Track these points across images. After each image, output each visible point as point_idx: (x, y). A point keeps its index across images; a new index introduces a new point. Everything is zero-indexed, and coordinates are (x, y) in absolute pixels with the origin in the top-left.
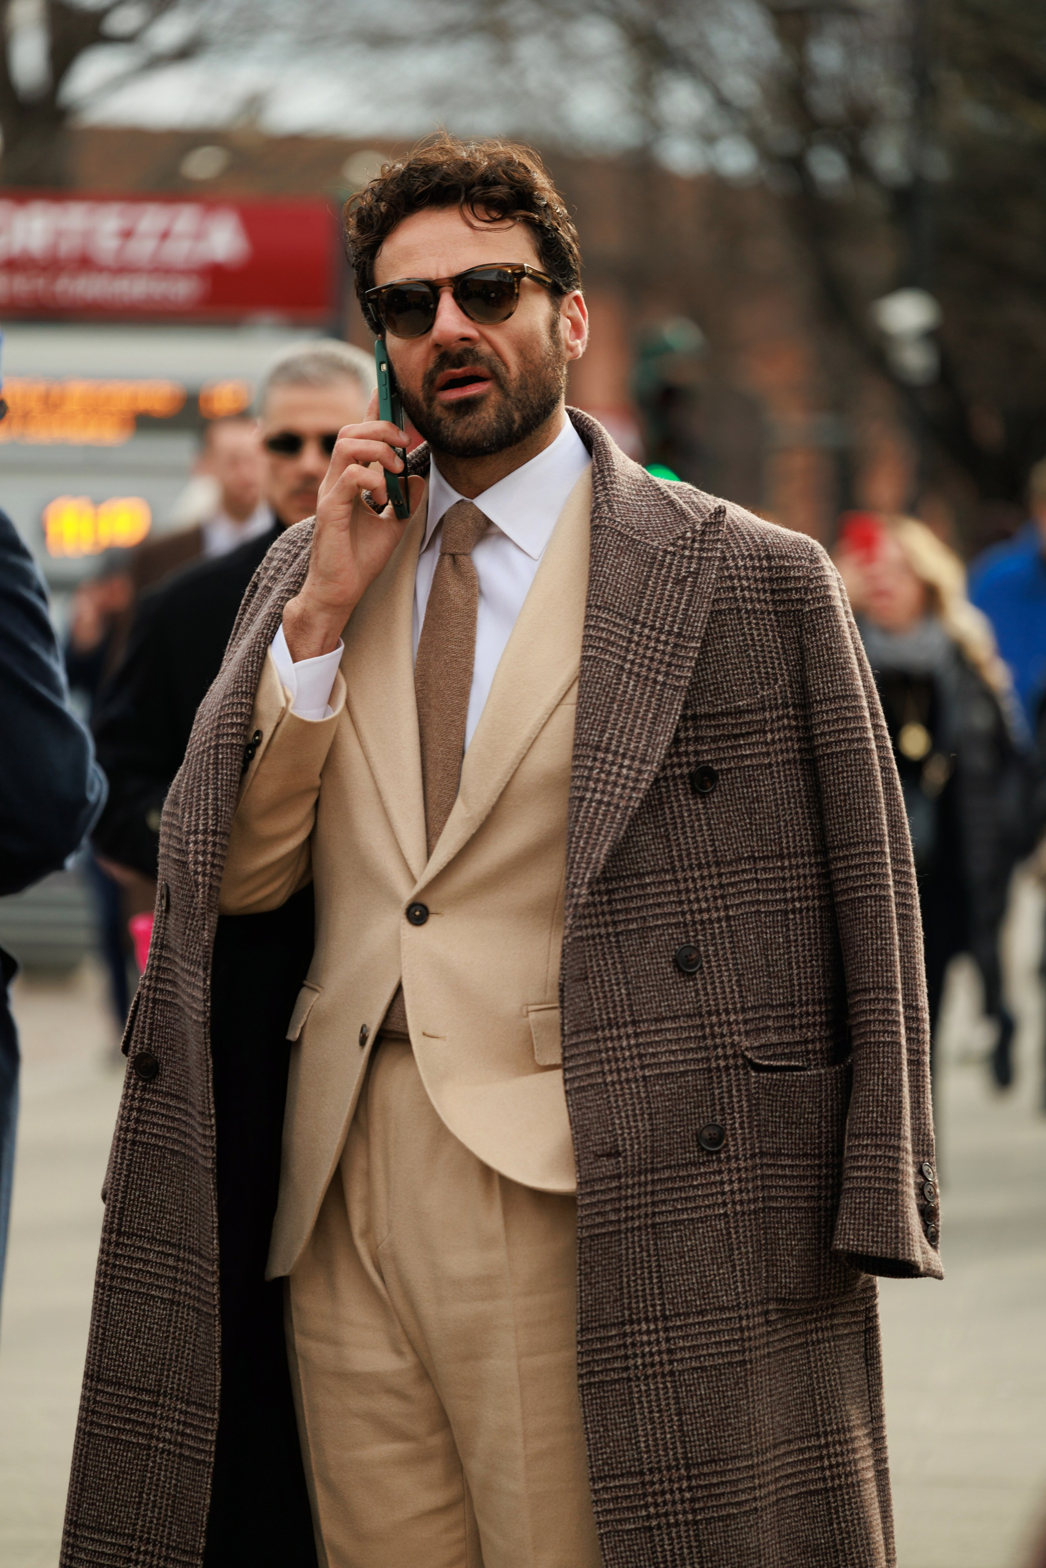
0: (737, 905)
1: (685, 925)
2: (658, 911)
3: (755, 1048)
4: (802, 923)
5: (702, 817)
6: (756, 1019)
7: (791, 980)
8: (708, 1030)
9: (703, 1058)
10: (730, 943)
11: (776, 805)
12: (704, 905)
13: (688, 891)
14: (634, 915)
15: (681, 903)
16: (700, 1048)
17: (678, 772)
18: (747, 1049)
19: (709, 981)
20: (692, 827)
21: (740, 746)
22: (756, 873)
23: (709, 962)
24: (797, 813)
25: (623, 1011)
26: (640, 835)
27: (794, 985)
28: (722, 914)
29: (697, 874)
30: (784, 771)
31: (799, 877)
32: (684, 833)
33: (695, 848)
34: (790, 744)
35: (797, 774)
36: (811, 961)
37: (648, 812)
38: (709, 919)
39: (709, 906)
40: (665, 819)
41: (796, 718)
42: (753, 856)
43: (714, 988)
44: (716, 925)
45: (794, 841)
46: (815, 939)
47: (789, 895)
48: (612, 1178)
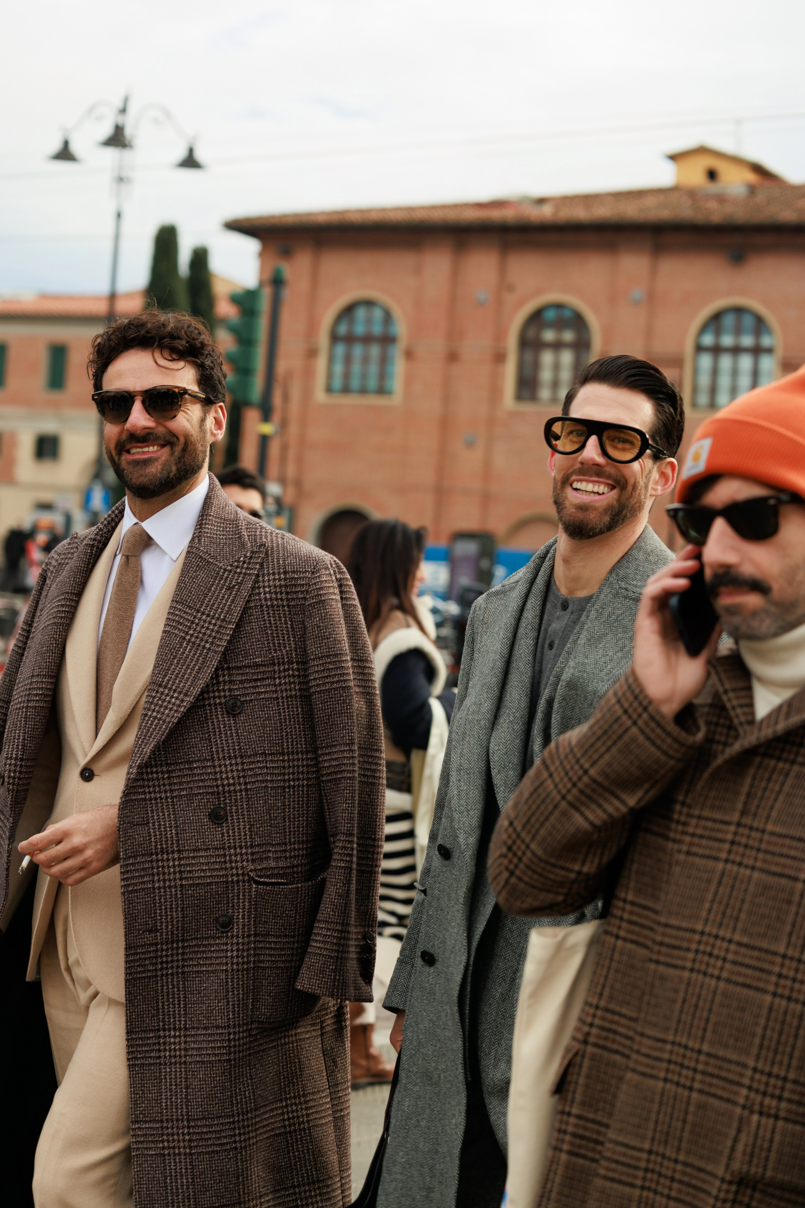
0: (253, 782)
1: (218, 793)
2: (201, 784)
3: (258, 869)
4: (294, 795)
5: (233, 728)
6: (260, 852)
7: (285, 829)
8: (228, 858)
9: (223, 875)
10: (247, 805)
11: (281, 722)
12: (231, 781)
13: (221, 772)
14: (184, 786)
15: (216, 780)
16: (222, 869)
17: (218, 701)
18: (251, 871)
19: (231, 828)
20: (226, 734)
21: (258, 686)
22: (266, 763)
23: (232, 816)
24: (295, 728)
25: (172, 844)
26: (192, 738)
27: (286, 832)
28: (243, 787)
29: (228, 762)
30: (288, 702)
31: (294, 767)
32: (221, 737)
33: (227, 747)
34: (293, 686)
35: (297, 704)
36: (298, 818)
37: (198, 725)
38: (234, 790)
39: (234, 782)
40: (209, 729)
41: (298, 670)
42: (265, 753)
43: (234, 833)
44: (239, 794)
45: (292, 745)
46: (303, 804)
47: (287, 777)
48: (151, 945)
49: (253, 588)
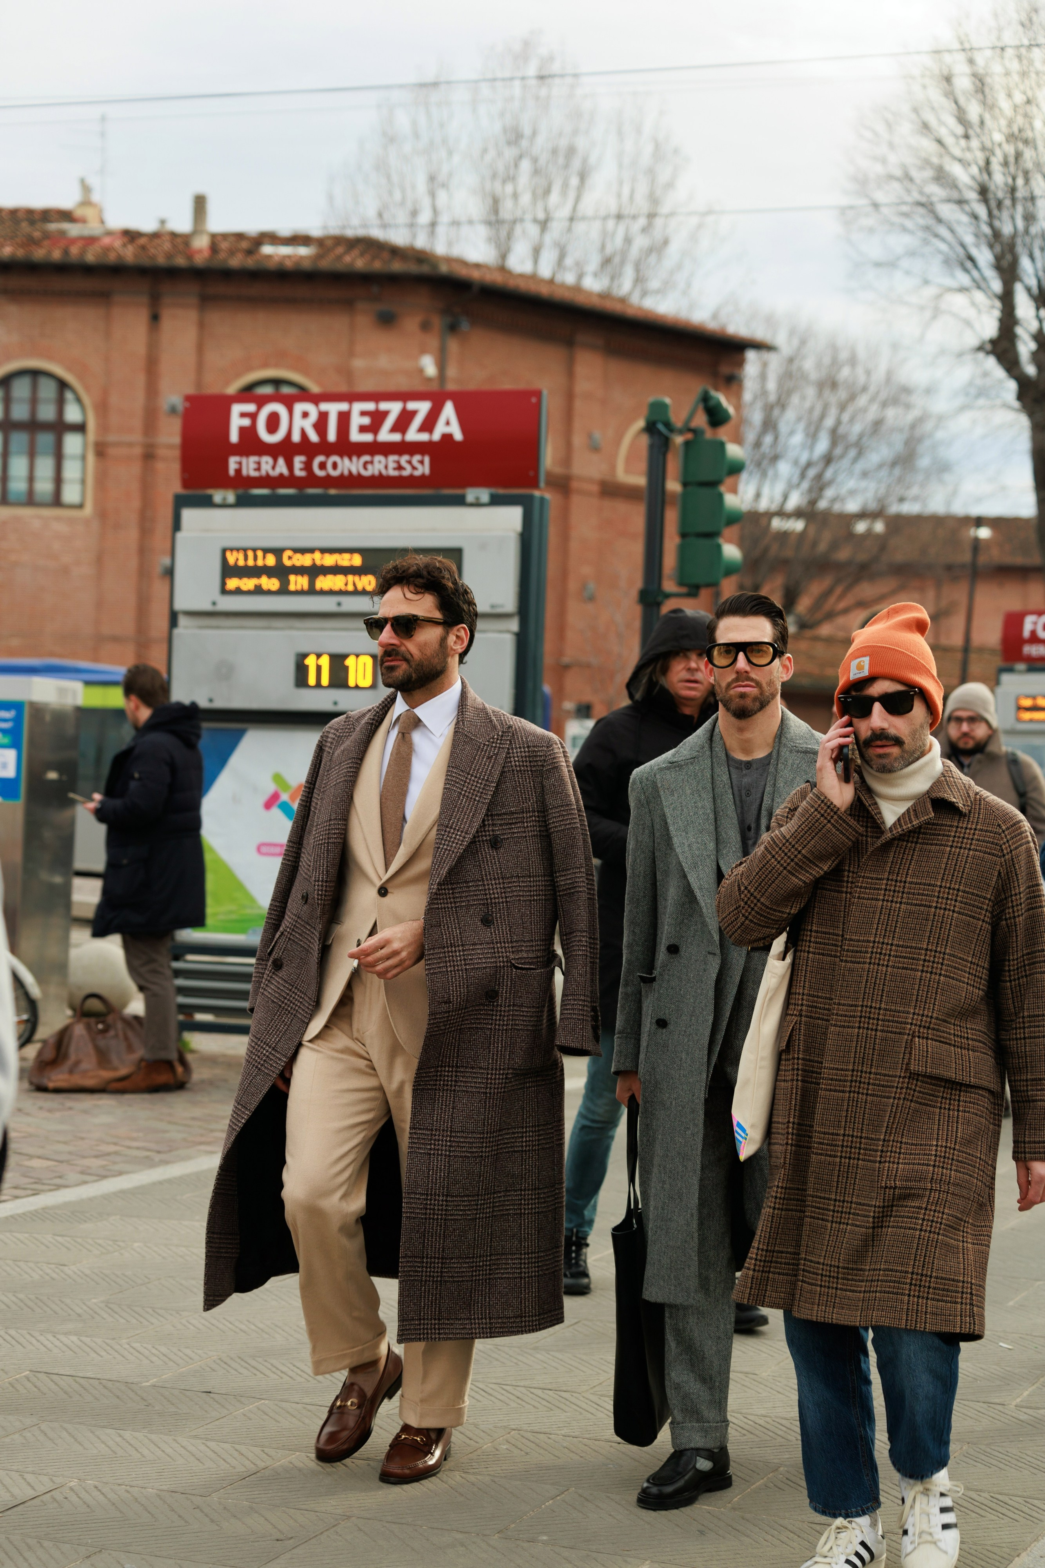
0: (511, 896)
1: (488, 904)
2: (475, 898)
3: (517, 958)
4: (537, 906)
5: (496, 858)
6: (518, 946)
7: (531, 930)
8: (496, 950)
9: (493, 962)
10: (507, 912)
11: (529, 853)
12: (496, 895)
13: (489, 889)
14: (464, 899)
15: (486, 894)
16: (492, 957)
17: (485, 839)
18: (512, 959)
19: (497, 928)
20: (491, 862)
21: (513, 828)
22: (519, 883)
23: (497, 920)
24: (539, 857)
25: (458, 941)
26: (468, 865)
27: (533, 932)
28: (504, 900)
29: (493, 882)
30: (533, 839)
31: (539, 885)
32: (488, 864)
33: (493, 871)
34: (536, 827)
35: (539, 841)
36: (540, 922)
37: (472, 856)
38: (498, 902)
40: (479, 858)
41: (539, 816)
42: (518, 875)
43: (499, 932)
44: (501, 905)
45: (538, 869)
46: (543, 913)
47: (533, 893)
48: (446, 1012)
49: (506, 757)
